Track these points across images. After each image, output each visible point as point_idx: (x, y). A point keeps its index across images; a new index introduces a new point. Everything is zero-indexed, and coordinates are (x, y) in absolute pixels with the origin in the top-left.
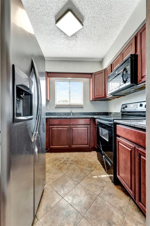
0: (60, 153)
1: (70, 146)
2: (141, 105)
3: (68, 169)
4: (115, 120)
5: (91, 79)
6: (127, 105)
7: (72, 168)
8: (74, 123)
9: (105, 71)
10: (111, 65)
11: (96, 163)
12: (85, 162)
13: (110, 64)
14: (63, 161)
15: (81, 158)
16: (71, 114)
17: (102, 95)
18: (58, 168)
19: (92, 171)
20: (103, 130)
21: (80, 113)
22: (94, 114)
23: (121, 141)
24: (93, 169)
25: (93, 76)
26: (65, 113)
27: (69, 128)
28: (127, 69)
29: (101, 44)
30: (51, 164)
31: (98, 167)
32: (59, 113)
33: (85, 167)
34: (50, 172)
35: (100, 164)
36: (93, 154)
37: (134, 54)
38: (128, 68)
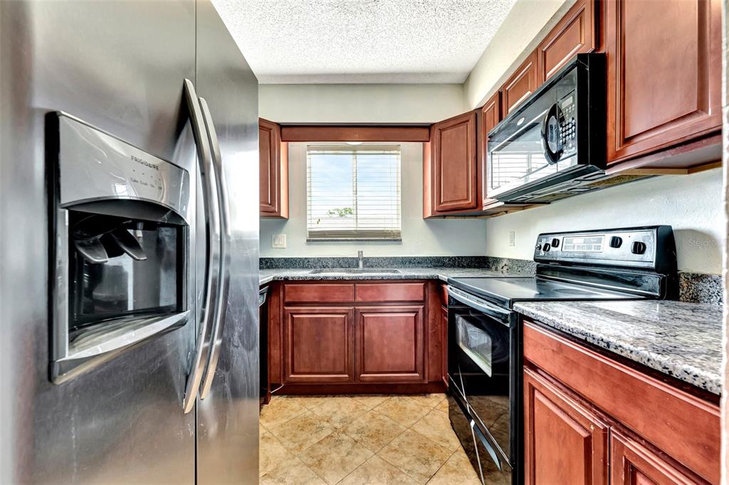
0: (320, 400)
1: (355, 376)
2: (616, 243)
3: (344, 468)
4: (516, 304)
5: (429, 144)
6: (560, 238)
7: (359, 460)
8: (370, 295)
9: (476, 114)
10: (500, 94)
11: (444, 445)
12: (407, 435)
13: (496, 90)
14: (329, 432)
15: (392, 422)
16: (361, 263)
17: (467, 199)
18: (310, 461)
19: (431, 477)
20: (472, 329)
21: (391, 258)
22: (439, 263)
23: (541, 386)
24: (435, 467)
25: (436, 133)
26: (338, 259)
27: (351, 315)
28: (563, 108)
29: (462, 22)
30: (287, 443)
31: (452, 462)
32: (319, 259)
33: (405, 460)
34: (279, 475)
35: (461, 449)
36: (435, 404)
37: (589, 51)
38: (569, 104)
